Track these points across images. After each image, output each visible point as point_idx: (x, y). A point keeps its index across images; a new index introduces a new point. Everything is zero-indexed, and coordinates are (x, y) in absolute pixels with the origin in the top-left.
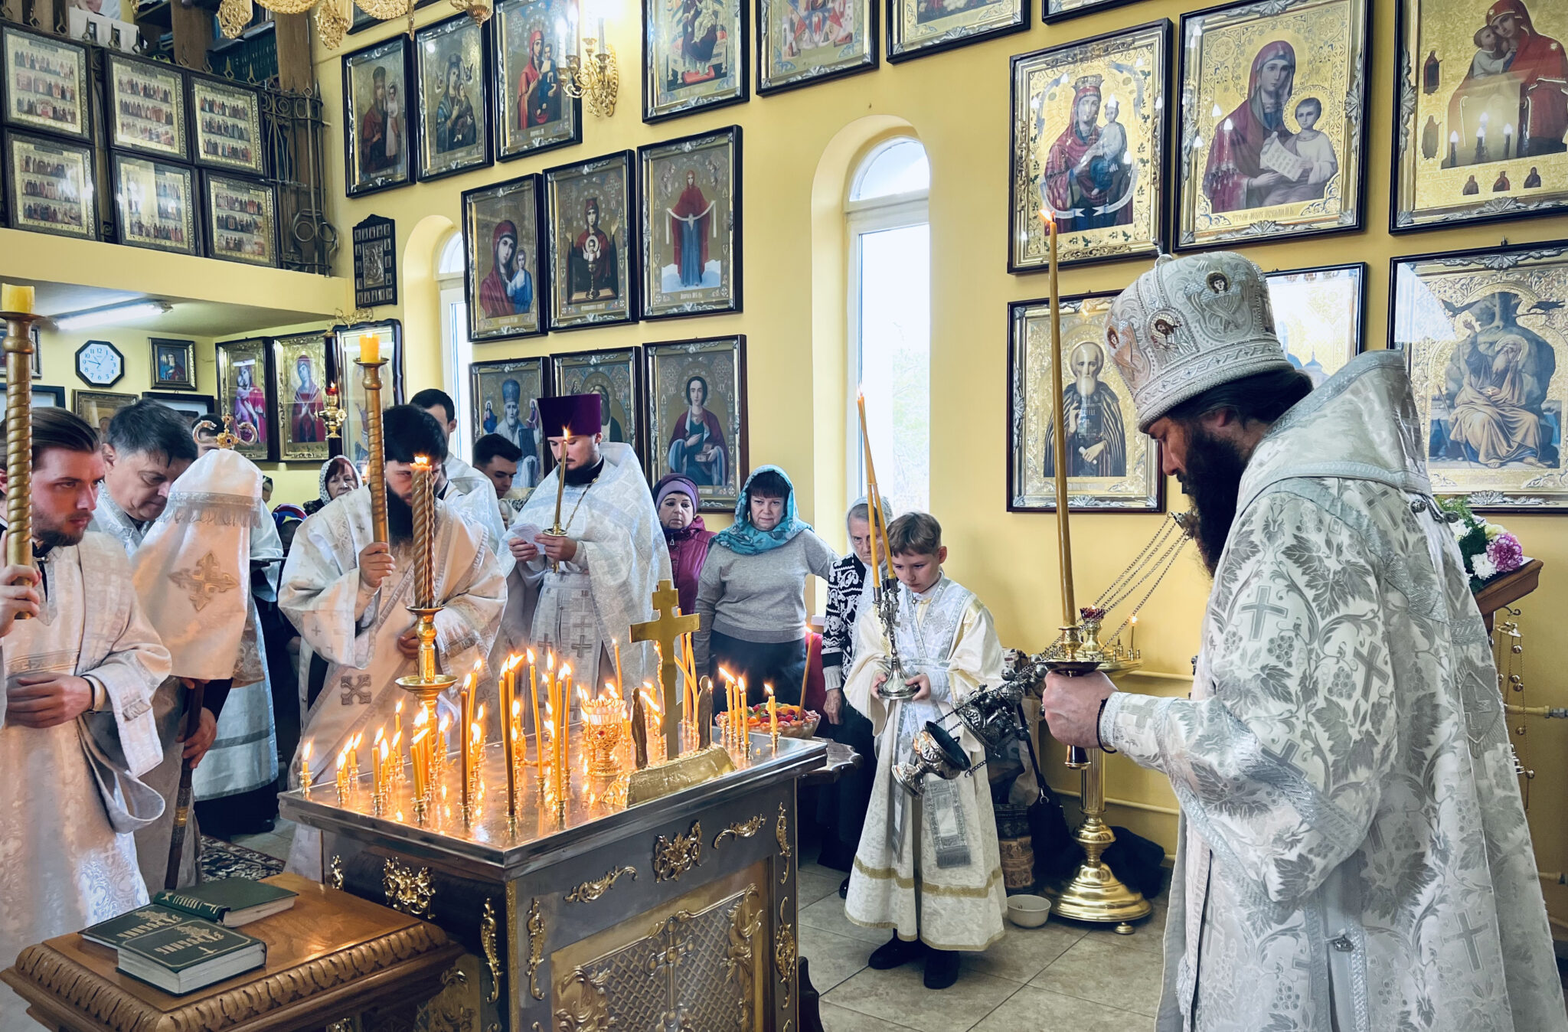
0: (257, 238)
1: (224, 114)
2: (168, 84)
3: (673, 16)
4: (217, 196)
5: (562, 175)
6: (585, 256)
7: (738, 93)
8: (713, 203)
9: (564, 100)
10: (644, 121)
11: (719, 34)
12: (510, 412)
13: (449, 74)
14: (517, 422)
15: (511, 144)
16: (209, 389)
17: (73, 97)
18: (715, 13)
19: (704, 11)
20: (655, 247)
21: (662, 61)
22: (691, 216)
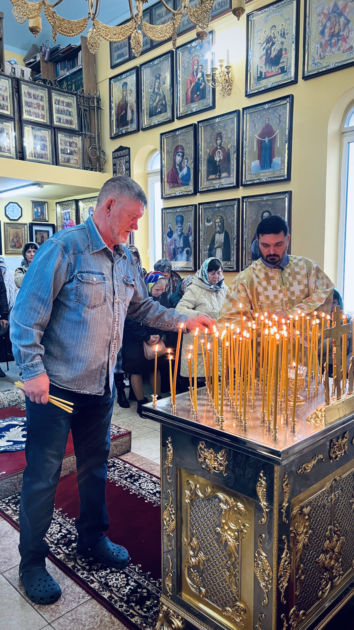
0: (75, 157)
1: (63, 105)
2: (42, 93)
3: (261, 46)
4: (61, 140)
5: (206, 123)
6: (215, 159)
7: (293, 79)
8: (278, 131)
9: (207, 89)
10: (246, 96)
11: (283, 52)
12: (179, 229)
13: (155, 82)
14: (182, 233)
15: (183, 111)
16: (53, 221)
17: (7, 99)
18: (282, 43)
19: (277, 42)
20: (249, 153)
21: (255, 67)
22: (267, 138)
